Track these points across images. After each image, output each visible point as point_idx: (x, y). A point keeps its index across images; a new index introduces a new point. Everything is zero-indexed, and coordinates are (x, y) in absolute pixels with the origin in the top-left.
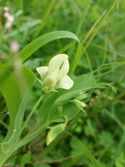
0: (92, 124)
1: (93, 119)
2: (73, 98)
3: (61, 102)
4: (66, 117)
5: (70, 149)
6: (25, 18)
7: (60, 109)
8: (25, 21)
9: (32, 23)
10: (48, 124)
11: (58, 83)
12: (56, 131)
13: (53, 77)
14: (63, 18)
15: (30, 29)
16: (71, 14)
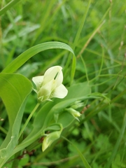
0: (90, 128)
1: (90, 123)
2: (69, 107)
3: (57, 110)
4: (61, 125)
5: (68, 152)
6: (24, 23)
7: (56, 116)
8: (24, 26)
9: (31, 28)
10: (44, 131)
11: (53, 92)
12: (51, 138)
13: (48, 87)
14: (63, 22)
15: (29, 34)
16: (70, 19)
